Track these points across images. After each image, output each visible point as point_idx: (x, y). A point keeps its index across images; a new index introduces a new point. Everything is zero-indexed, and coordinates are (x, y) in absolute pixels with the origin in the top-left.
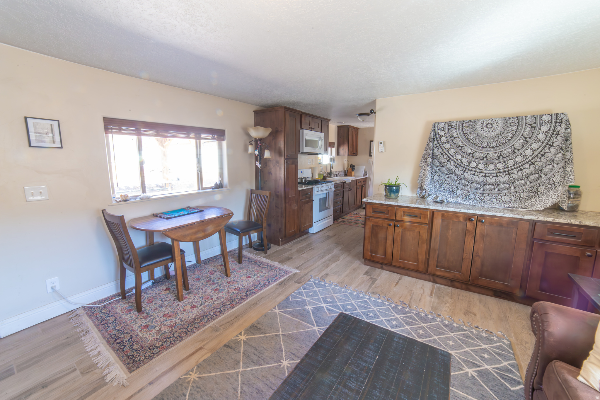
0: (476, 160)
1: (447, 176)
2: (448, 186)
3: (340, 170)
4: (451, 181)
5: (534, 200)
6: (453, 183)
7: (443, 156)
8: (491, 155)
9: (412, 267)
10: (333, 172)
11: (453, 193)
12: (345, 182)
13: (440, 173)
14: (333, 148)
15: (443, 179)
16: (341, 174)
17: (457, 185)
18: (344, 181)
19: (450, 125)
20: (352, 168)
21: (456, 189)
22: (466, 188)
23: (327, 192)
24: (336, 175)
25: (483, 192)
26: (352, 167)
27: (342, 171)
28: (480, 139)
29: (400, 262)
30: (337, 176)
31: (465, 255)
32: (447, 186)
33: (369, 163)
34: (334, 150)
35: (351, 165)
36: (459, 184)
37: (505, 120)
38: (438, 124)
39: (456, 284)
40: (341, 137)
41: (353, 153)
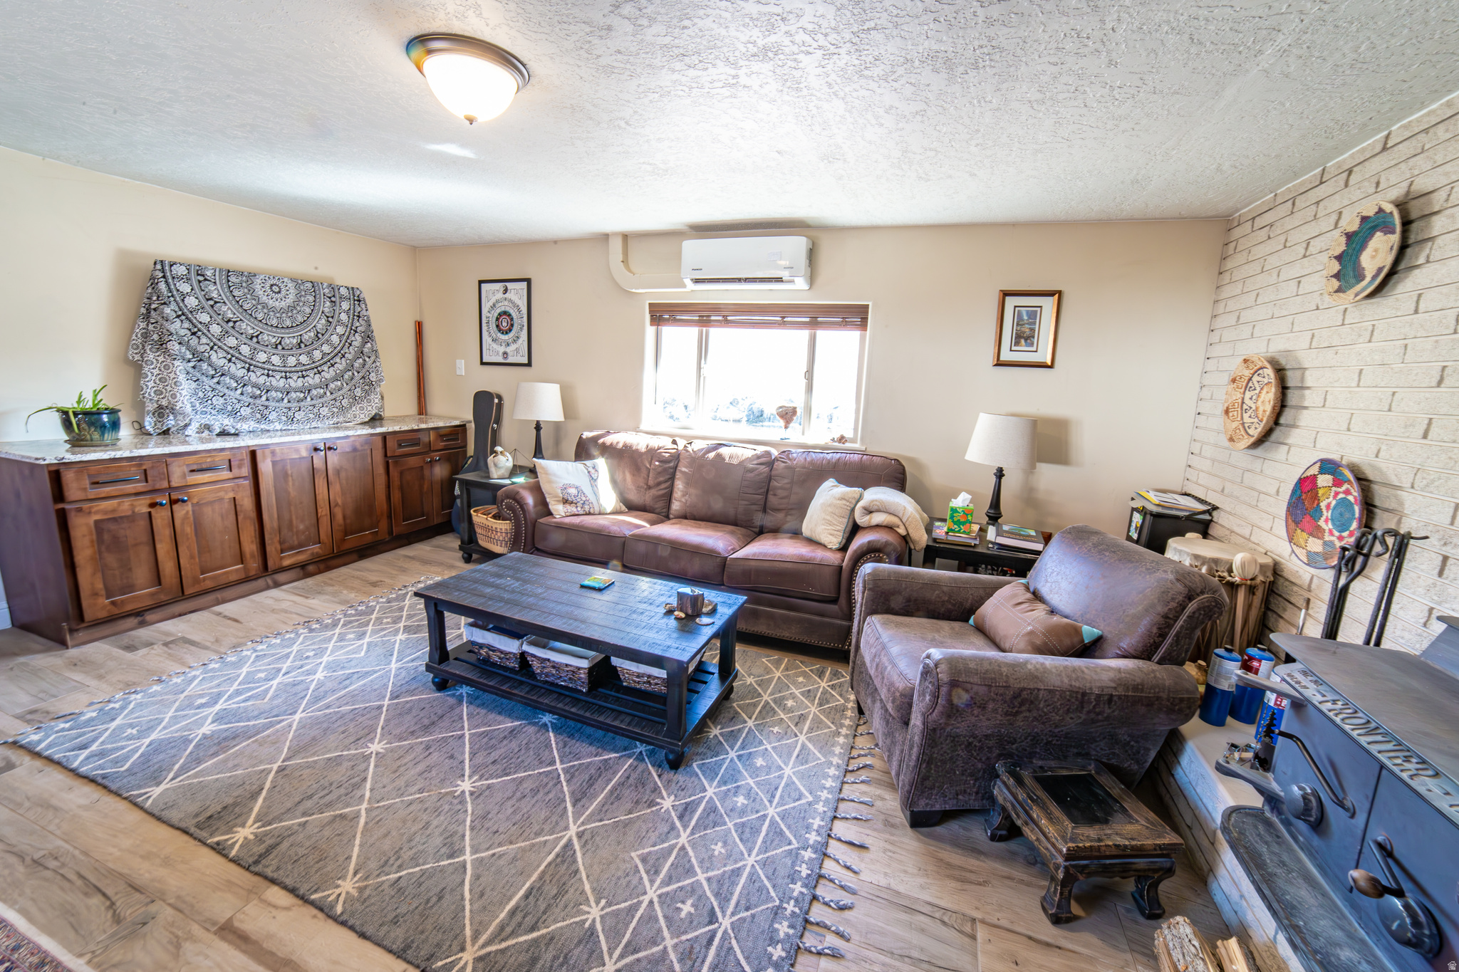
0: (265, 349)
1: (215, 380)
2: (222, 400)
4: (226, 391)
5: (354, 409)
6: (232, 393)
7: (199, 337)
8: (288, 341)
9: (233, 578)
11: (234, 413)
13: (198, 375)
15: (207, 387)
17: (238, 397)
19: (199, 273)
21: (238, 406)
22: (258, 401)
25: (289, 405)
28: (265, 311)
29: (204, 579)
31: (319, 511)
32: (218, 402)
36: (242, 394)
37: (298, 282)
38: (171, 266)
39: (311, 568)
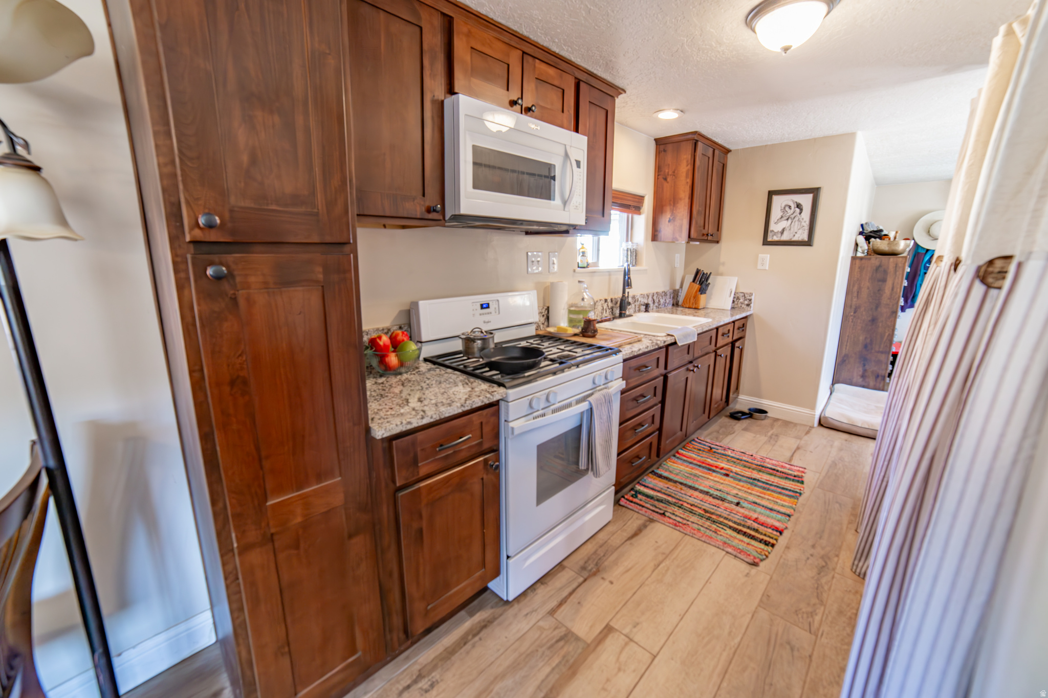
3: (660, 290)
10: (634, 297)
12: (675, 343)
14: (636, 217)
16: (662, 301)
18: (670, 340)
20: (701, 283)
23: (584, 406)
24: (643, 308)
26: (702, 280)
27: (665, 294)
30: (647, 310)
33: (759, 267)
34: (642, 222)
35: (698, 272)
40: (665, 179)
41: (705, 232)
